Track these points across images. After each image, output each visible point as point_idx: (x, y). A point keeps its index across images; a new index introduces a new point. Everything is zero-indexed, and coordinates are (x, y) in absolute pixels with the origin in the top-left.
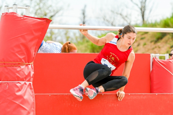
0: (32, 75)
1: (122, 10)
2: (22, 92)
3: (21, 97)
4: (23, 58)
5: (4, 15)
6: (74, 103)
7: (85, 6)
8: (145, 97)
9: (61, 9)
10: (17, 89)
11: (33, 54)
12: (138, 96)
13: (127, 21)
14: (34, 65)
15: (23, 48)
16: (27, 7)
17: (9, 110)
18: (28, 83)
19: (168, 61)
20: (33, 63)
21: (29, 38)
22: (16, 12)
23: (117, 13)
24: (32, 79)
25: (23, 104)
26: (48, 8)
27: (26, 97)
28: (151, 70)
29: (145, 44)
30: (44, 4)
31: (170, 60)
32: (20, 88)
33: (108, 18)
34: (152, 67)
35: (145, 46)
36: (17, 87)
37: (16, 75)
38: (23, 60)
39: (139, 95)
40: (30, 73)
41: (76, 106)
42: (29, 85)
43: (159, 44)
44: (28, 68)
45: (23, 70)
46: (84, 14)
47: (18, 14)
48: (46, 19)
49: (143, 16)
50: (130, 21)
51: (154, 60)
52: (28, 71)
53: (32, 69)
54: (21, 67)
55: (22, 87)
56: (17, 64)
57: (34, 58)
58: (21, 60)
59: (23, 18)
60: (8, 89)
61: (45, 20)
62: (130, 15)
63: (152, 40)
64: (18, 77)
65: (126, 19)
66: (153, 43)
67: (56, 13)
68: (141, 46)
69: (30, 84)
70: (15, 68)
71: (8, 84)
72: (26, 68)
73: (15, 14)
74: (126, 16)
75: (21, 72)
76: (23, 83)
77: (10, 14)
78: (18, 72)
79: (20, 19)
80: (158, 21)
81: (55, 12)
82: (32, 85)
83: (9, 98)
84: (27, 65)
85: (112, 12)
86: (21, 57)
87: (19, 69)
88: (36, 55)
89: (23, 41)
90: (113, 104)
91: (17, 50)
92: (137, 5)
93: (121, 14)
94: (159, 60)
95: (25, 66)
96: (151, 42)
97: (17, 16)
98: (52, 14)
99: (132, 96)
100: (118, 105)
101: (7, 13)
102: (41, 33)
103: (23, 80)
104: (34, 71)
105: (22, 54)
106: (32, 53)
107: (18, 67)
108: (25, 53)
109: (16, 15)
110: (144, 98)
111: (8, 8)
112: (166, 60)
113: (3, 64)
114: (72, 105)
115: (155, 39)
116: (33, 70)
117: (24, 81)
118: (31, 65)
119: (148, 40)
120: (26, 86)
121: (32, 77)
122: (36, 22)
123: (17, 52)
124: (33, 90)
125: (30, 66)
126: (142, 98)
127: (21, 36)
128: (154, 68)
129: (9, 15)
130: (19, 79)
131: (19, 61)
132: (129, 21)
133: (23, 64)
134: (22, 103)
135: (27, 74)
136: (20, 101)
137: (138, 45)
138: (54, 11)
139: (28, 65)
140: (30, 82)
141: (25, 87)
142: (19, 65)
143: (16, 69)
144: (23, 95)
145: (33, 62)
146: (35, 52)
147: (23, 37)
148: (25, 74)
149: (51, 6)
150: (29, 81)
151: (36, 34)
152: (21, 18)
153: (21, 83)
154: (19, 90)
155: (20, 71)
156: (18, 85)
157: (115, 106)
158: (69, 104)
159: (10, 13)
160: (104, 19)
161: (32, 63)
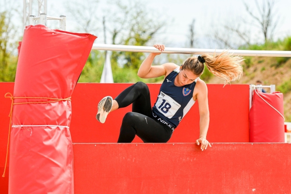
0: (68, 116)
1: (239, 25)
2: (53, 141)
3: (51, 148)
4: (55, 92)
5: (27, 28)
6: (130, 156)
7: (194, 21)
8: (235, 148)
9: (164, 24)
10: (45, 137)
11: (70, 85)
12: (225, 147)
13: (244, 39)
14: (71, 102)
15: (54, 77)
16: (62, 18)
17: (33, 166)
18: (62, 128)
19: (274, 95)
20: (71, 99)
21: (63, 62)
22: (44, 25)
23: (232, 30)
24: (68, 122)
25: (54, 158)
26: (147, 23)
27: (58, 148)
28: (250, 107)
29: (263, 69)
30: (143, 17)
31: (277, 94)
32: (50, 135)
33: (220, 35)
34: (252, 104)
35: (264, 72)
36: (46, 133)
37: (44, 116)
38: (55, 95)
39: (227, 145)
40: (65, 113)
41: (133, 161)
42: (63, 131)
43: (281, 69)
44: (62, 106)
45: (55, 109)
46: (192, 30)
47: (47, 28)
48: (88, 34)
49: (265, 34)
50: (249, 40)
51: (255, 93)
52: (63, 111)
53: (69, 107)
54: (52, 104)
55: (53, 133)
56: (46, 100)
57: (71, 91)
58: (51, 94)
59: (55, 33)
60: (32, 136)
61: (87, 37)
62: (249, 32)
63: (273, 63)
64: (47, 119)
65: (244, 37)
66: (273, 68)
67: (158, 29)
68: (258, 72)
69: (66, 128)
70: (43, 105)
71: (32, 129)
72: (60, 106)
73: (42, 28)
74: (244, 34)
75: (52, 112)
76: (54, 127)
77: (36, 28)
78: (47, 112)
79: (50, 35)
80: (282, 39)
81: (156, 28)
82: (68, 130)
83: (33, 150)
84: (61, 102)
85: (227, 27)
86: (52, 90)
87: (48, 108)
88: (74, 87)
89: (54, 67)
90: (188, 158)
91: (45, 79)
92: (258, 19)
93: (237, 31)
94: (261, 93)
95: (58, 103)
96: (272, 66)
97: (46, 31)
98: (152, 30)
99: (216, 147)
100: (195, 159)
101: (32, 26)
102: (81, 55)
103: (54, 123)
104: (73, 111)
105: (54, 86)
106: (68, 84)
107: (47, 105)
108: (58, 84)
109: (44, 28)
110: (233, 149)
111: (34, 19)
112: (271, 94)
113: (26, 100)
114: (129, 160)
115: (276, 63)
116: (71, 109)
117: (56, 124)
118: (66, 101)
119: (268, 63)
120: (60, 132)
121: (69, 119)
122: (74, 39)
123: (46, 83)
124: (70, 138)
125: (65, 103)
126: (230, 149)
127: (52, 59)
128: (254, 105)
129: (34, 29)
130: (49, 122)
131: (49, 96)
132: (247, 40)
133: (55, 101)
134: (52, 156)
135: (60, 115)
136: (50, 153)
137: (255, 71)
138: (155, 26)
139: (63, 102)
140: (65, 127)
141: (58, 133)
142: (49, 101)
143: (44, 108)
144: (54, 145)
145: (70, 97)
146: (73, 82)
147: (55, 61)
148: (58, 115)
149: (151, 21)
150: (64, 124)
151: (74, 57)
152: (51, 33)
153: (52, 127)
154: (49, 138)
155: (50, 110)
156: (47, 130)
157: (192, 161)
158: (124, 158)
159: (36, 26)
160: (216, 37)
161: (69, 99)
